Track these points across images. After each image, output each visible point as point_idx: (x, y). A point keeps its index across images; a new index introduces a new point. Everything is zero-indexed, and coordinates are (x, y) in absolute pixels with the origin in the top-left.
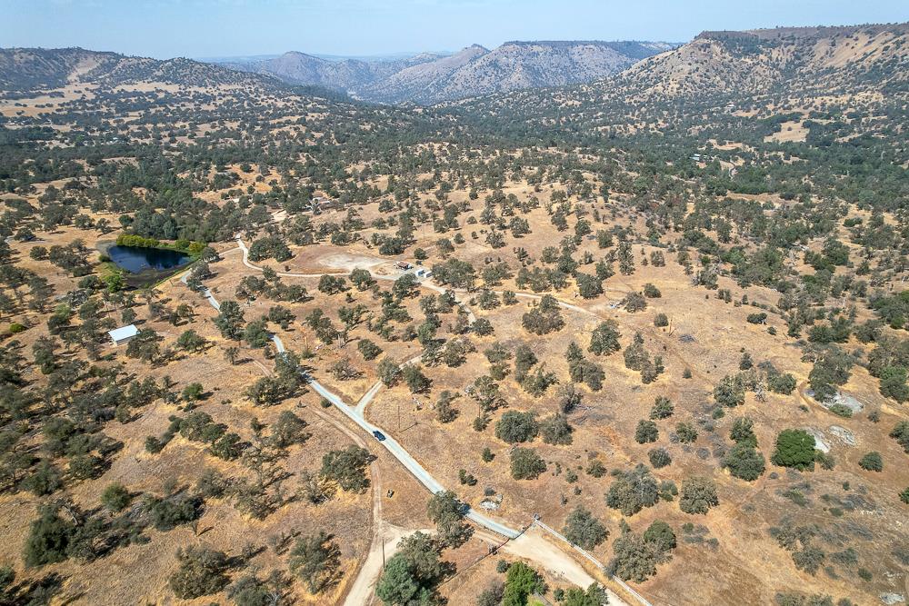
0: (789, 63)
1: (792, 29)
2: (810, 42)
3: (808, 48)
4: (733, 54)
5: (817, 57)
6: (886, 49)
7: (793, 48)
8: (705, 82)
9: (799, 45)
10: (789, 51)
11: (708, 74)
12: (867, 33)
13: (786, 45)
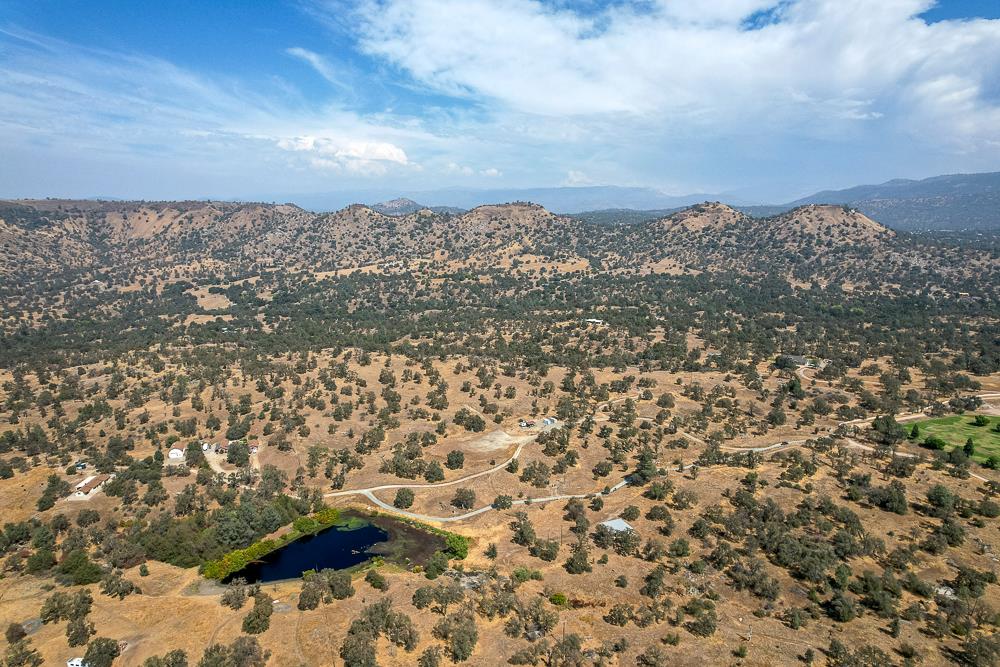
0: (92, 235)
1: (70, 201)
2: (100, 214)
3: (100, 221)
4: (21, 227)
5: (118, 229)
6: (181, 222)
7: (84, 220)
8: (14, 259)
9: (88, 218)
10: (81, 223)
11: (10, 249)
12: (152, 208)
13: (75, 217)
